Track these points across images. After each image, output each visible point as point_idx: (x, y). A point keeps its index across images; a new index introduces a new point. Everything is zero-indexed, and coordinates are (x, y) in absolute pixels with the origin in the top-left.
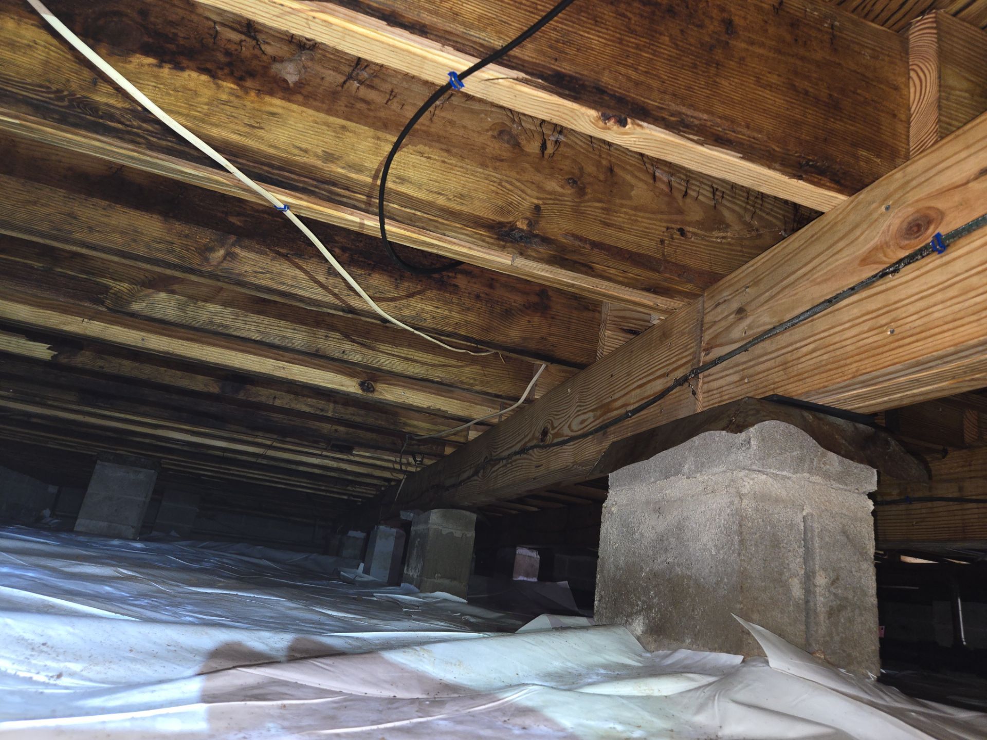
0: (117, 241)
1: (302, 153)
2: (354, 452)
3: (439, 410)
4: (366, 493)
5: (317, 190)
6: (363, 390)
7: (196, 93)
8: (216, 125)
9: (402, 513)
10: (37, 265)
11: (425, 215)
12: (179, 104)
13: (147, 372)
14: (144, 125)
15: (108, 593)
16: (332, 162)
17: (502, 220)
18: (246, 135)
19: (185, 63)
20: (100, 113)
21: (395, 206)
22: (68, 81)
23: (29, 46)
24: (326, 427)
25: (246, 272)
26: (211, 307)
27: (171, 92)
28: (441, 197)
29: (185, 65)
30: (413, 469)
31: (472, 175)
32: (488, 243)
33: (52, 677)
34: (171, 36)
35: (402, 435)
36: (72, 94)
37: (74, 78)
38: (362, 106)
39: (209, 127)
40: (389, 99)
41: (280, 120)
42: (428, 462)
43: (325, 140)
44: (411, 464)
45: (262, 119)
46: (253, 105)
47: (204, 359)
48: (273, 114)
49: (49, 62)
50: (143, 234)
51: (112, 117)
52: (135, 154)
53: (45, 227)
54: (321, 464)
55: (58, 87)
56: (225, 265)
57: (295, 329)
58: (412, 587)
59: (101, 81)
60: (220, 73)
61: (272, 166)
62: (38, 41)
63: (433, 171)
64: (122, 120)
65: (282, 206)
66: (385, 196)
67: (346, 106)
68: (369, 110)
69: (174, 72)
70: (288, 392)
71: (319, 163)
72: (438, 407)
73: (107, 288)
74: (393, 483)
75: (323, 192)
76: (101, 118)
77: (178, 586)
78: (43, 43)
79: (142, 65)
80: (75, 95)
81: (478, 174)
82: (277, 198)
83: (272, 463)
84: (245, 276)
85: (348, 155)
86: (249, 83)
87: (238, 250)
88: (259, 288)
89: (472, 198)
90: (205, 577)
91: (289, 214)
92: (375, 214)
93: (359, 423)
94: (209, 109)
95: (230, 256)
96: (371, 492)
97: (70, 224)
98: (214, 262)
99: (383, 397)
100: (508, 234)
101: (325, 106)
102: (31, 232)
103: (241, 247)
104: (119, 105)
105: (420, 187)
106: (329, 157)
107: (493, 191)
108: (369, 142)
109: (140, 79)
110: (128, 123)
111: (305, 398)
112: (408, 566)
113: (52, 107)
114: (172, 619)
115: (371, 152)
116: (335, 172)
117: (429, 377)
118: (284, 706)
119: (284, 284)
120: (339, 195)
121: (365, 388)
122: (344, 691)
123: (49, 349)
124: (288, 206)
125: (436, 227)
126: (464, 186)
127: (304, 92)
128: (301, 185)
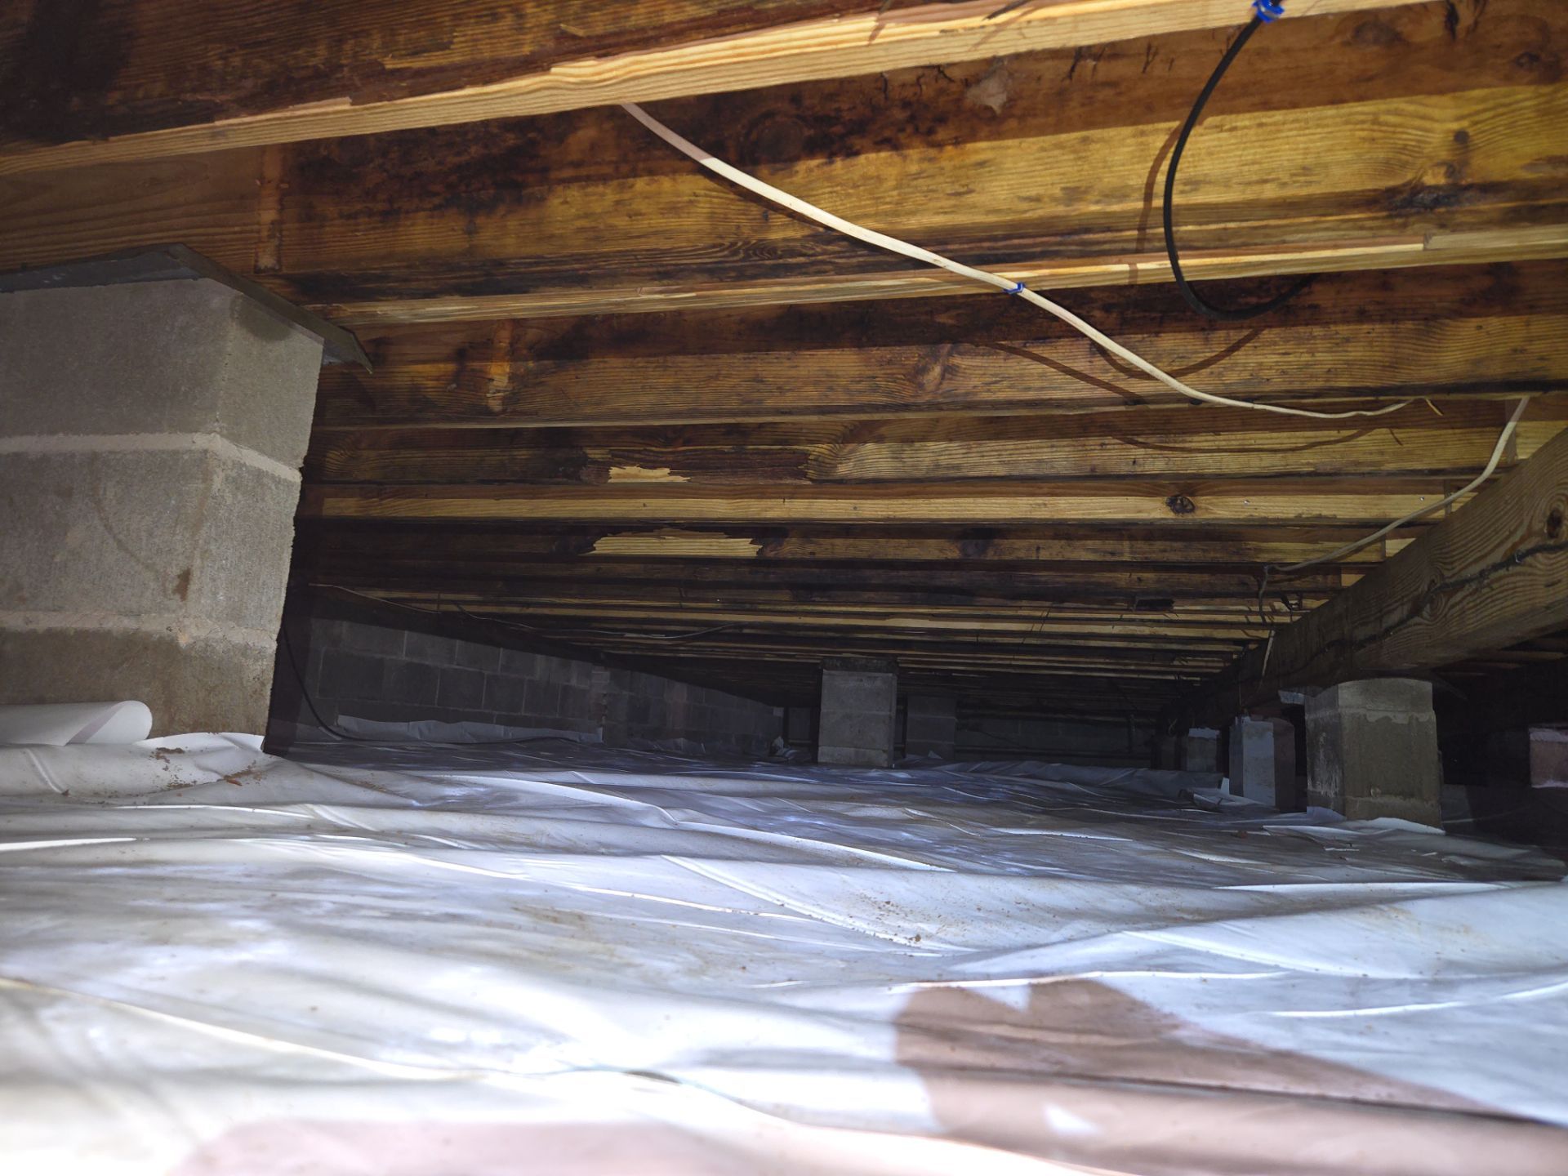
0: (812, 395)
1: (1033, 205)
2: (1176, 608)
3: (1320, 517)
4: (1207, 667)
5: (1062, 248)
6: (1176, 511)
7: (879, 179)
8: (913, 213)
9: (1281, 693)
10: (727, 448)
11: (1244, 224)
12: (863, 203)
13: (863, 548)
14: (830, 248)
15: (907, 840)
16: (1080, 200)
17: (1391, 183)
18: (954, 210)
19: (857, 142)
20: (779, 253)
21: (1190, 228)
22: (738, 227)
23: (691, 202)
24: (1123, 578)
25: (975, 387)
26: (932, 446)
27: (851, 191)
28: (1268, 186)
29: (858, 147)
30: (1287, 620)
31: (1318, 126)
32: (1371, 228)
33: (911, 939)
34: (833, 114)
35: (1256, 570)
36: (746, 243)
37: (743, 220)
38: (1106, 94)
39: (904, 219)
40: (1147, 63)
41: (993, 168)
42: (1311, 604)
43: (1062, 170)
44: (1282, 612)
45: (968, 178)
46: (952, 163)
47: (935, 517)
48: (982, 164)
49: (715, 213)
50: (837, 377)
51: (793, 253)
52: (823, 286)
53: (734, 404)
54: (1122, 632)
55: (731, 240)
56: (946, 386)
57: (1052, 446)
58: (1329, 812)
59: (772, 212)
60: (902, 136)
61: (995, 239)
62: (698, 192)
63: (1244, 149)
64: (804, 251)
65: (1015, 286)
66: (1174, 219)
67: (1083, 105)
68: (1120, 94)
69: (848, 161)
70: (1056, 537)
71: (1060, 210)
72: (1316, 512)
73: (806, 454)
74: (1252, 646)
75: (1073, 248)
76: (781, 257)
77: (982, 827)
78: (702, 192)
79: (811, 170)
80: (749, 242)
81: (1330, 121)
82: (1005, 279)
83: (1047, 641)
84: (975, 394)
85: (1100, 179)
86: (942, 134)
87: (957, 360)
88: (995, 405)
89: (1326, 166)
90: (1007, 814)
91: (1027, 294)
92: (1160, 250)
93: (1178, 562)
94: (899, 195)
95: (949, 371)
96: (1216, 666)
97: (758, 391)
98: (930, 387)
99: (1212, 516)
100: (1409, 202)
101: (1051, 120)
102: (719, 414)
103: (960, 354)
104: (799, 235)
105: (1226, 183)
106: (1073, 194)
107: (1364, 139)
108: (1130, 146)
109: (812, 190)
110: (811, 252)
111: (1083, 542)
112: (1313, 779)
113: (727, 265)
114: (994, 870)
115: (1135, 160)
116: (1085, 214)
117: (1290, 469)
118: (1205, 980)
119: (1028, 389)
120: (1098, 243)
121: (1178, 507)
122: (1282, 965)
123: (752, 543)
124: (1022, 283)
125: (1267, 236)
126: (1306, 151)
127: (1017, 111)
128: (1039, 249)
